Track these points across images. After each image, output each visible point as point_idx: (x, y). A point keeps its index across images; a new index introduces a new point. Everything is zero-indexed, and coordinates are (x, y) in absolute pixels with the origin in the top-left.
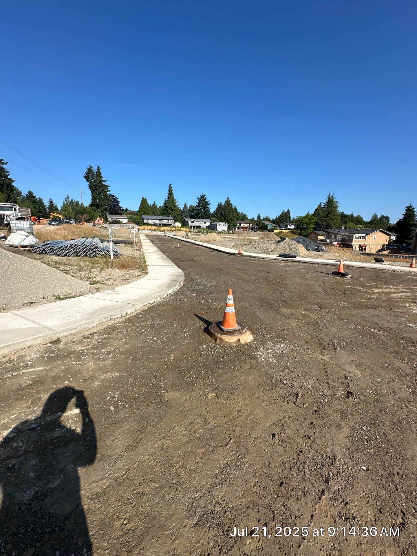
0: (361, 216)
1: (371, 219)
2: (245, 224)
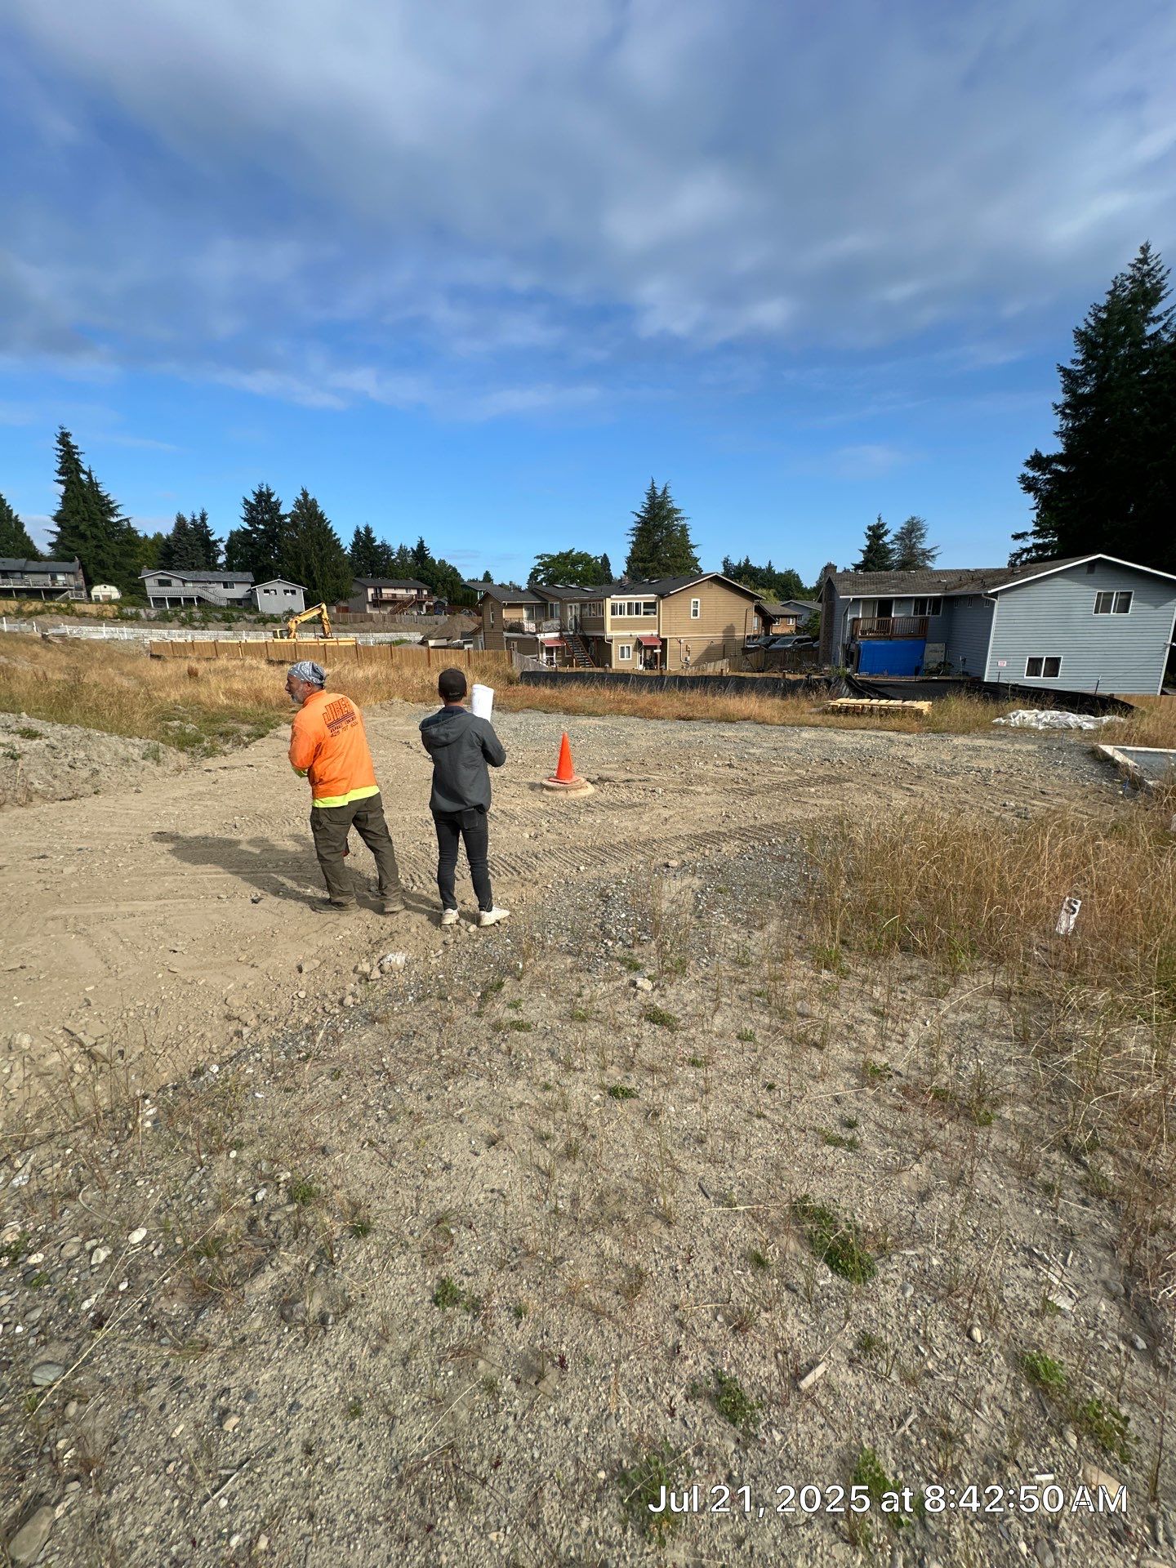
2: (400, 592)
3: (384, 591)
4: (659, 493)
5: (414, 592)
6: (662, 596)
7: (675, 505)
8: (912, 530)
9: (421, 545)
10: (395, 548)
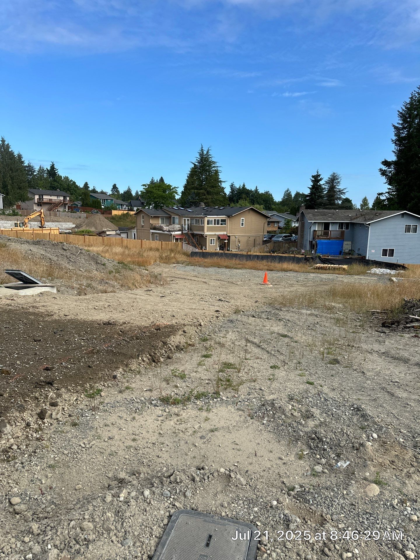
0: (271, 192)
1: (282, 197)
2: (54, 198)
3: (44, 197)
4: (205, 153)
5: (62, 198)
6: (228, 217)
7: (213, 159)
8: (333, 180)
9: (53, 167)
10: (37, 168)
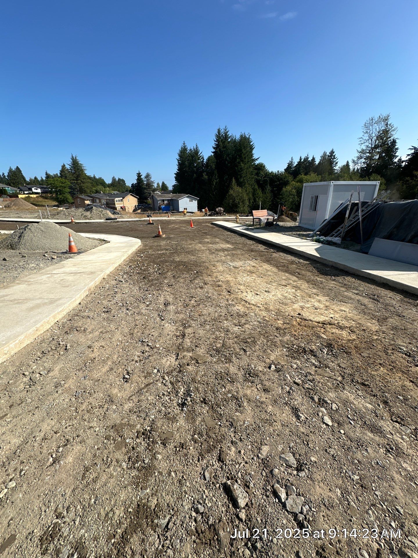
4: (74, 158)
6: (123, 198)
8: (148, 176)
